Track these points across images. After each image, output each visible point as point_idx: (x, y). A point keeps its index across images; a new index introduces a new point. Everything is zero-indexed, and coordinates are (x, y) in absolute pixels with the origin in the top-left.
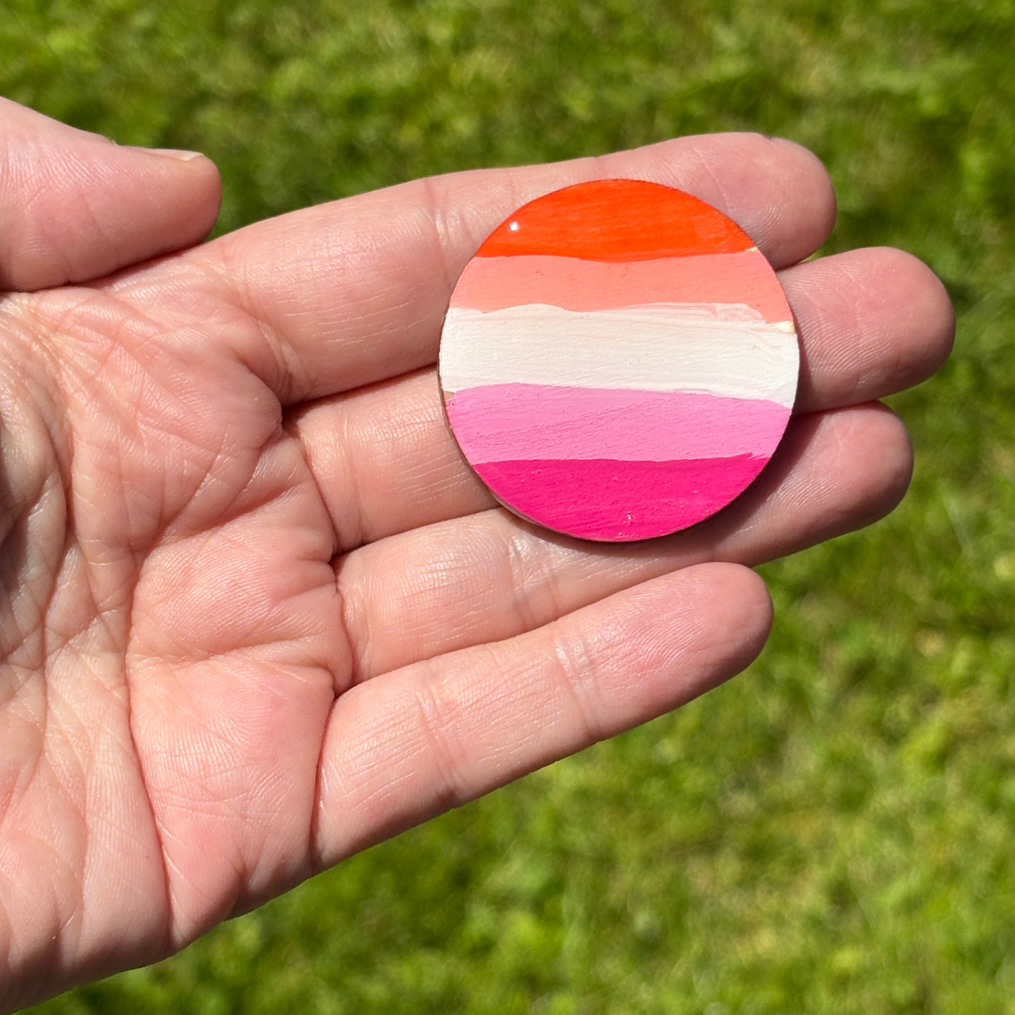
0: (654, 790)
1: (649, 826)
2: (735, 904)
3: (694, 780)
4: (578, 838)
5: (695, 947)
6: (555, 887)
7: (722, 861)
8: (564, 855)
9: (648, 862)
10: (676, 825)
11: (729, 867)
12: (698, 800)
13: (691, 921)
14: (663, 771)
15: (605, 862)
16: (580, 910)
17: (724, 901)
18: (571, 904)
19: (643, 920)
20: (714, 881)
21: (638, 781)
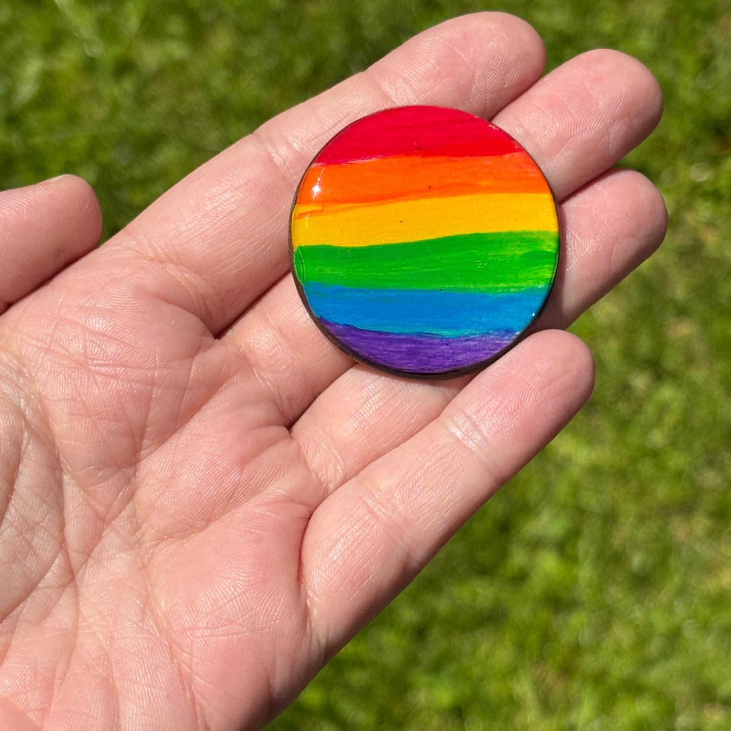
0: (646, 468)
1: (642, 492)
2: (705, 551)
3: (677, 461)
4: (591, 500)
5: (677, 579)
6: (574, 534)
7: (696, 518)
8: (579, 513)
9: (642, 519)
10: (662, 492)
11: (701, 523)
12: (679, 475)
13: (673, 562)
14: (654, 454)
15: (610, 518)
16: (592, 551)
17: (697, 548)
18: (584, 547)
19: (637, 560)
20: (690, 534)
21: (634, 460)
